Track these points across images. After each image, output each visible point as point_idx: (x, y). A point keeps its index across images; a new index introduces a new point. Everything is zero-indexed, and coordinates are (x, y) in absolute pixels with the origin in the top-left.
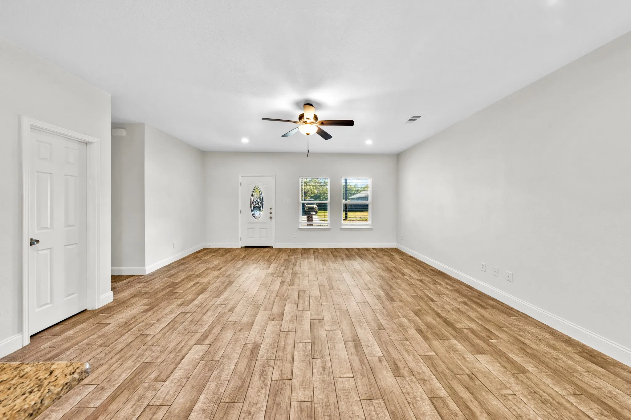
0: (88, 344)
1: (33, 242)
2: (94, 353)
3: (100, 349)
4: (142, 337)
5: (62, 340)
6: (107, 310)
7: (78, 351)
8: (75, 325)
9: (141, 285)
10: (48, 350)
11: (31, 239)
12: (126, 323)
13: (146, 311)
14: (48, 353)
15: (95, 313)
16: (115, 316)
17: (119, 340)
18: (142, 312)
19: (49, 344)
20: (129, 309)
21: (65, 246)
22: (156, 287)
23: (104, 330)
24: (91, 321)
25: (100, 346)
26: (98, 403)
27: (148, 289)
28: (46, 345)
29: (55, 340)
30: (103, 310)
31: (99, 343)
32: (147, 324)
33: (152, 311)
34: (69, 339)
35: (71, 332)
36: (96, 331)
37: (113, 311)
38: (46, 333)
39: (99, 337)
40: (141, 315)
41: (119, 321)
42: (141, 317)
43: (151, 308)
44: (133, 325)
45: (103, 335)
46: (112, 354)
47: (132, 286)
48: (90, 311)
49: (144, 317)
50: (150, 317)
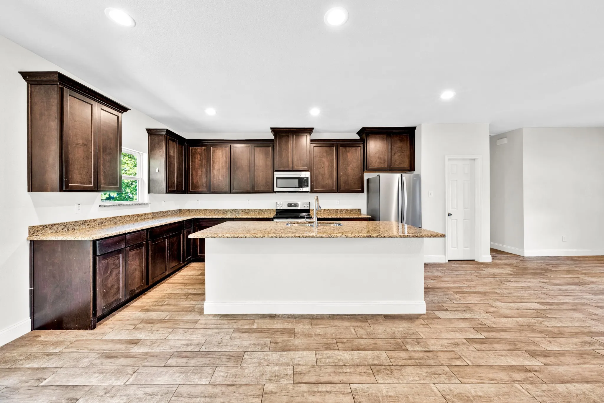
0: (470, 273)
1: (450, 215)
2: (472, 277)
3: (475, 277)
4: (500, 283)
5: (460, 267)
6: (486, 265)
7: (466, 273)
8: (467, 264)
9: (516, 261)
10: (454, 267)
11: (449, 213)
12: (494, 274)
13: (511, 275)
14: (453, 268)
15: (478, 263)
16: (489, 269)
17: (486, 278)
18: (507, 274)
19: (455, 266)
20: (500, 269)
21: (463, 219)
22: (529, 266)
23: (480, 272)
24: (475, 265)
25: (476, 276)
26: (467, 291)
27: (520, 265)
28: (454, 266)
29: (457, 265)
30: (483, 264)
31: (476, 275)
32: (507, 280)
33: (515, 276)
34: (463, 267)
35: (465, 266)
36: (476, 270)
37: (489, 266)
38: (454, 262)
39: (477, 273)
40: (505, 275)
41: (490, 272)
42: (505, 276)
43: (516, 274)
44: (498, 276)
45: (479, 273)
46: (480, 281)
47: (509, 260)
48: (476, 261)
49: (508, 276)
50: (511, 278)
